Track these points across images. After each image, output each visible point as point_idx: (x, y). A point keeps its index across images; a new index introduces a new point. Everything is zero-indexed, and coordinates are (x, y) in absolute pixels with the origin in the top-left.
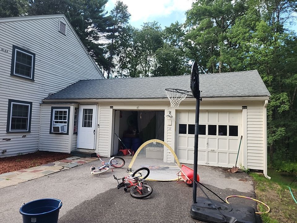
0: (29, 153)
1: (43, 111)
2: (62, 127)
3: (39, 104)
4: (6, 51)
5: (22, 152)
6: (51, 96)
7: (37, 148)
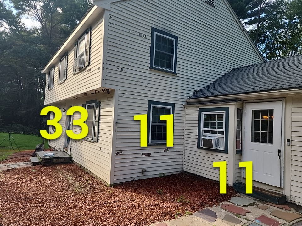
0: (172, 174)
1: (187, 116)
2: (217, 140)
3: (182, 106)
4: (144, 37)
5: (164, 172)
6: (197, 94)
7: (181, 166)
